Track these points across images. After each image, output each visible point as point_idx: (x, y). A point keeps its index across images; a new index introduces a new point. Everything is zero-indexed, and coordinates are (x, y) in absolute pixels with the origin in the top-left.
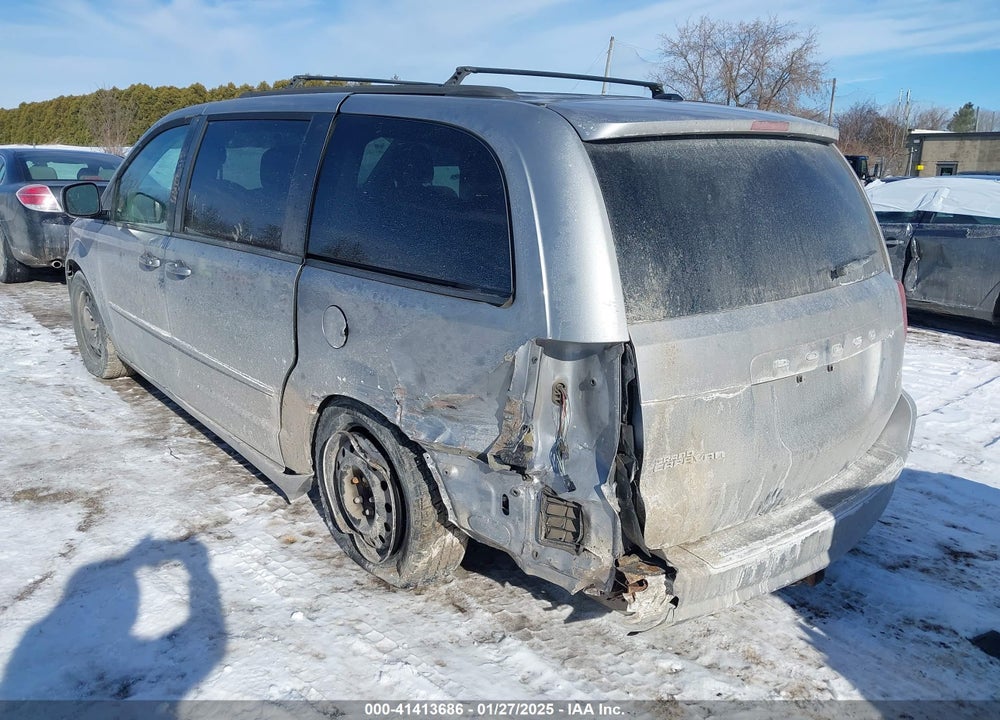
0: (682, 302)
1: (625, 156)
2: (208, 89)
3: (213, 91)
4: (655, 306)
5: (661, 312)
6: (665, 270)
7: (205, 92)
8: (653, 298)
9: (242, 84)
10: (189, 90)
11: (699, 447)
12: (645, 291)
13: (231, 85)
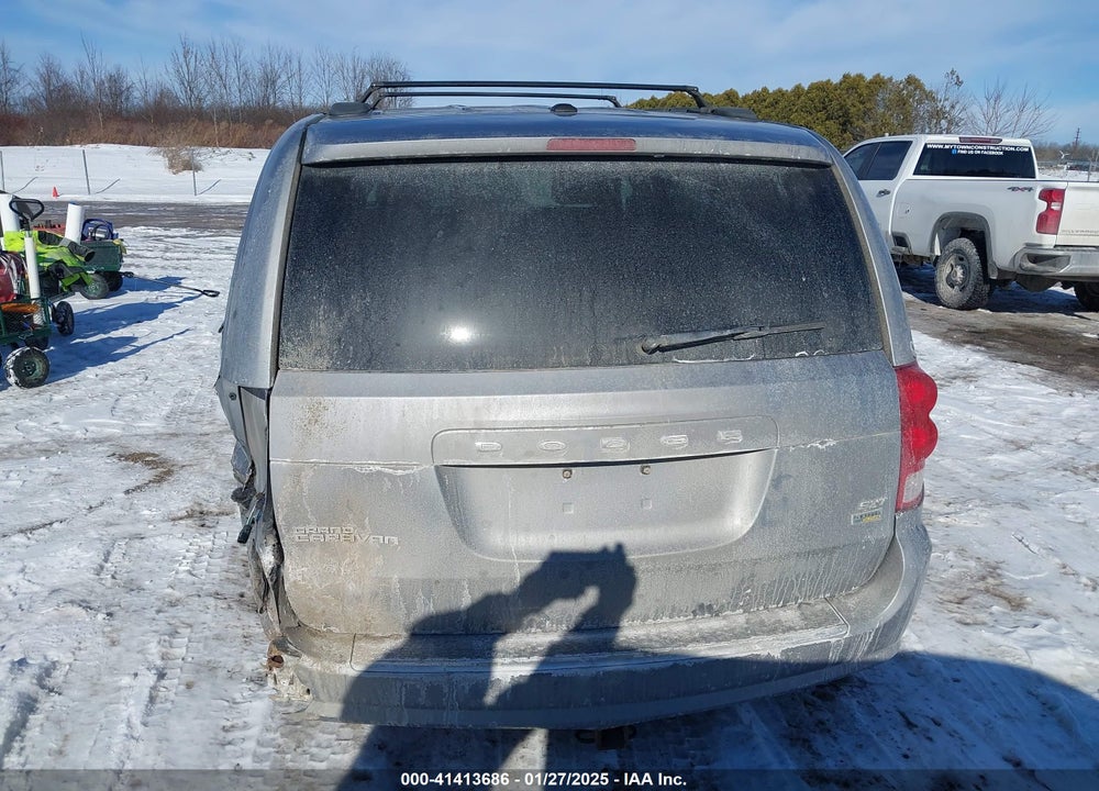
0: (355, 353)
1: (344, 184)
2: (741, 94)
3: (745, 98)
4: (318, 353)
5: (325, 362)
6: (341, 313)
7: (737, 98)
8: (316, 345)
9: (776, 88)
10: (721, 96)
11: (363, 528)
12: (309, 335)
13: (765, 89)
